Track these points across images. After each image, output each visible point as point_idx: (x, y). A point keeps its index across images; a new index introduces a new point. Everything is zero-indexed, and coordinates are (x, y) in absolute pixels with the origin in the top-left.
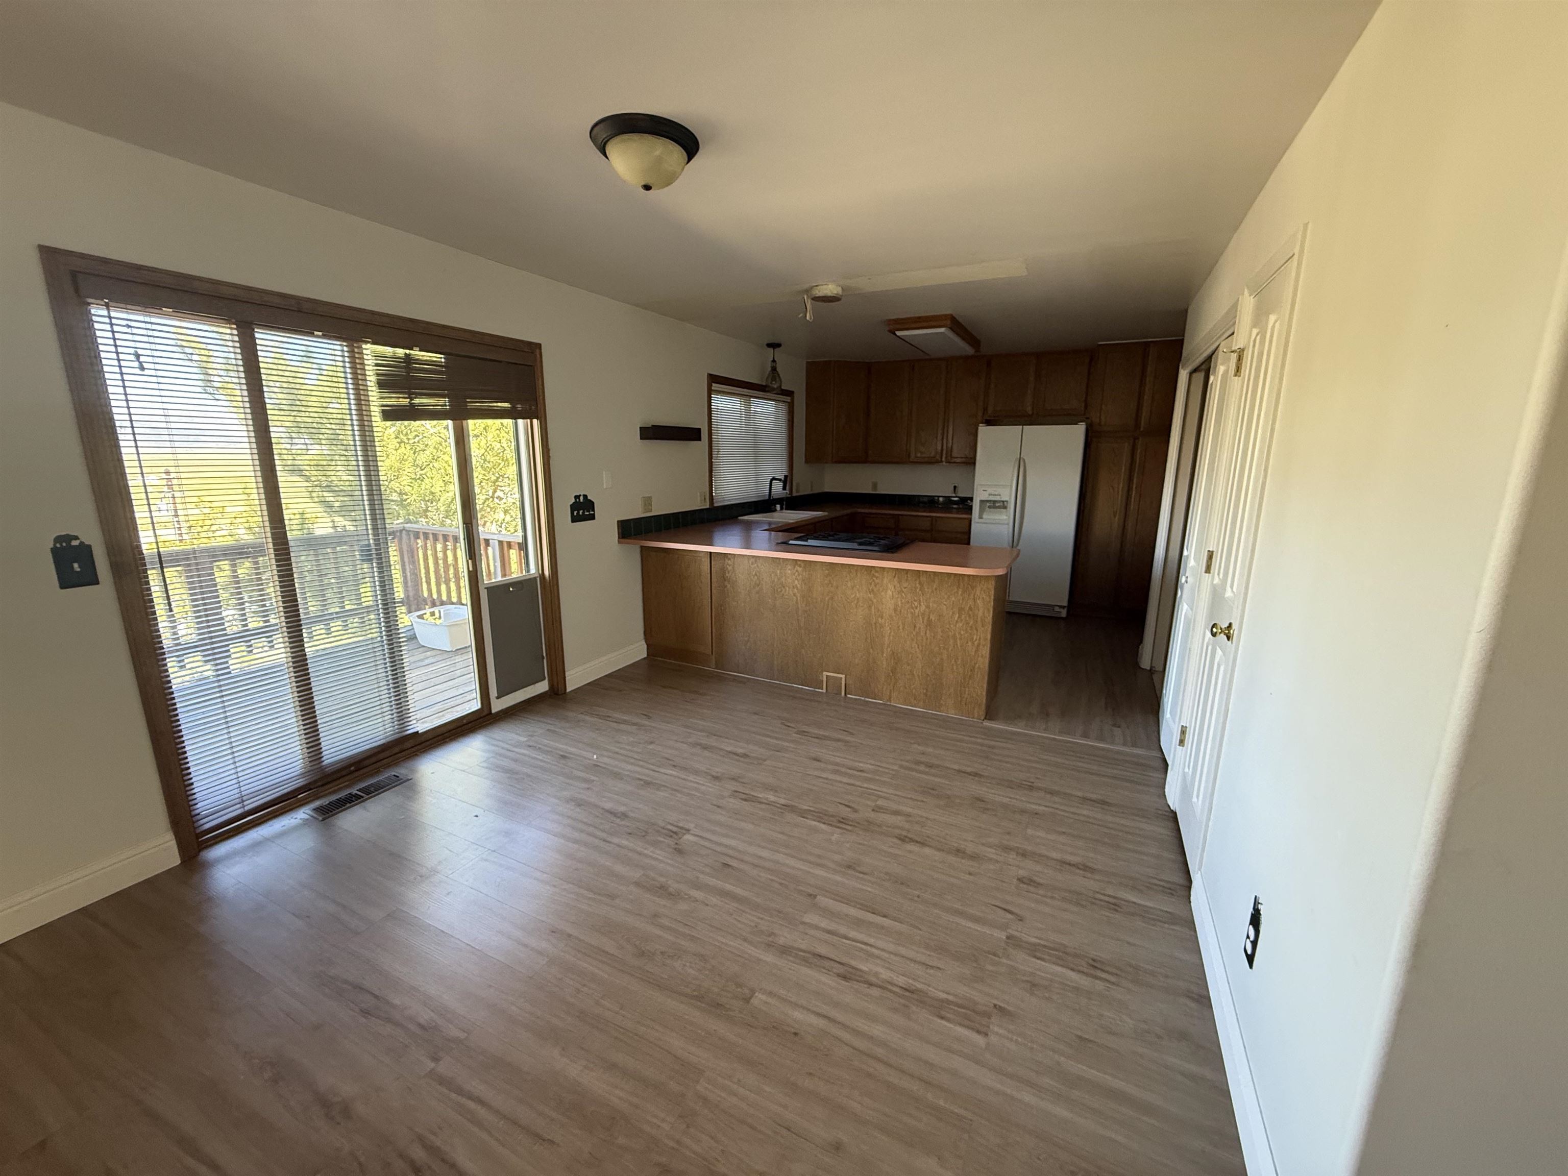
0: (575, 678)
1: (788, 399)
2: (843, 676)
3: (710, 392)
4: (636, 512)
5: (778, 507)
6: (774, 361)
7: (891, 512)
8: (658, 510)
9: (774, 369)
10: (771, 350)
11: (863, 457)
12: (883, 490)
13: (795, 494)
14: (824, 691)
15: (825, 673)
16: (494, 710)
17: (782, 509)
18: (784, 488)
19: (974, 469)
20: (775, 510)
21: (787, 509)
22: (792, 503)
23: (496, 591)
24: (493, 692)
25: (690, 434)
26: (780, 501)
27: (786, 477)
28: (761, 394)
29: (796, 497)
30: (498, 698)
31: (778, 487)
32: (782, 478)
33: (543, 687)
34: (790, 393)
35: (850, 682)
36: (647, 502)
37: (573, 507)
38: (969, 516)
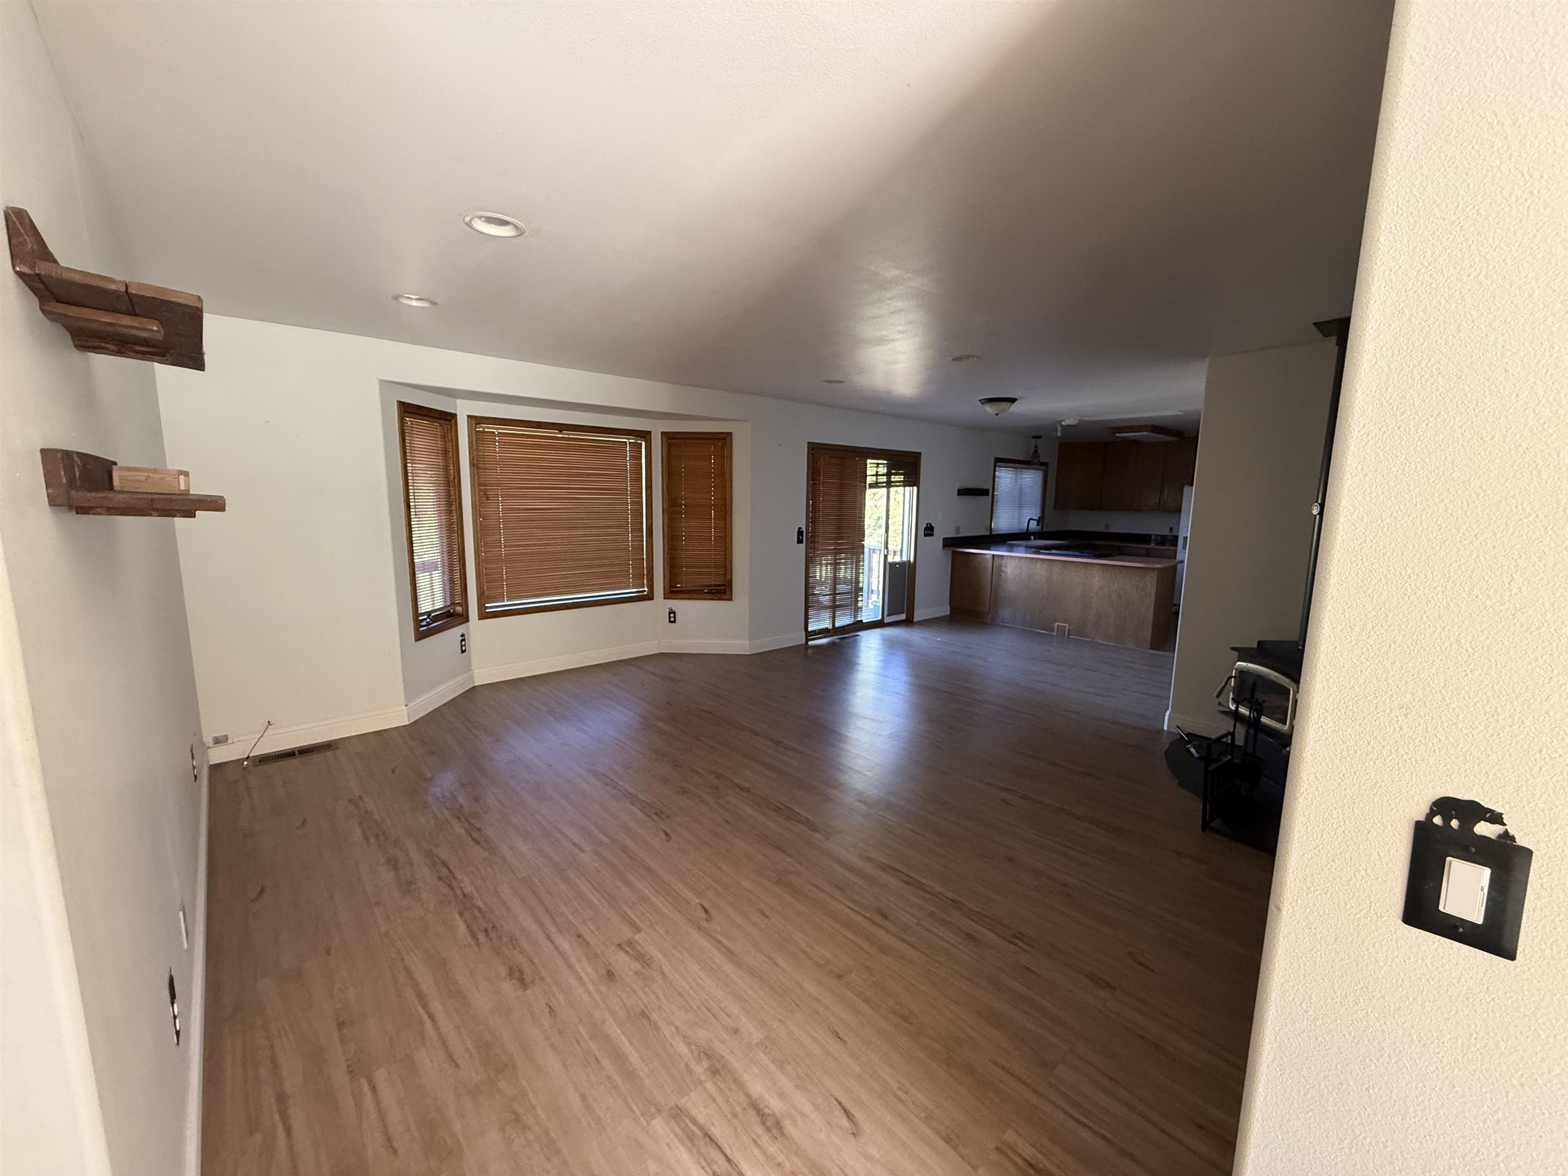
0: (917, 617)
1: (1044, 468)
2: (1067, 625)
3: (995, 466)
4: (952, 534)
5: (1032, 537)
6: (1036, 446)
7: (1116, 544)
8: (962, 534)
9: (1036, 452)
10: (1034, 440)
11: (1098, 505)
12: (1112, 530)
13: (1045, 530)
14: (1055, 634)
15: (1057, 624)
16: (885, 621)
17: (1035, 539)
18: (1038, 525)
19: (1180, 517)
20: (1030, 539)
21: (1038, 539)
22: (1040, 535)
23: (893, 565)
24: (886, 614)
25: (983, 492)
26: (1034, 534)
27: (1039, 518)
28: (1026, 466)
29: (1046, 532)
30: (887, 616)
31: (1033, 525)
32: (1037, 518)
33: (903, 617)
34: (1045, 464)
35: (1071, 628)
36: (958, 529)
37: (926, 529)
38: (1174, 548)
